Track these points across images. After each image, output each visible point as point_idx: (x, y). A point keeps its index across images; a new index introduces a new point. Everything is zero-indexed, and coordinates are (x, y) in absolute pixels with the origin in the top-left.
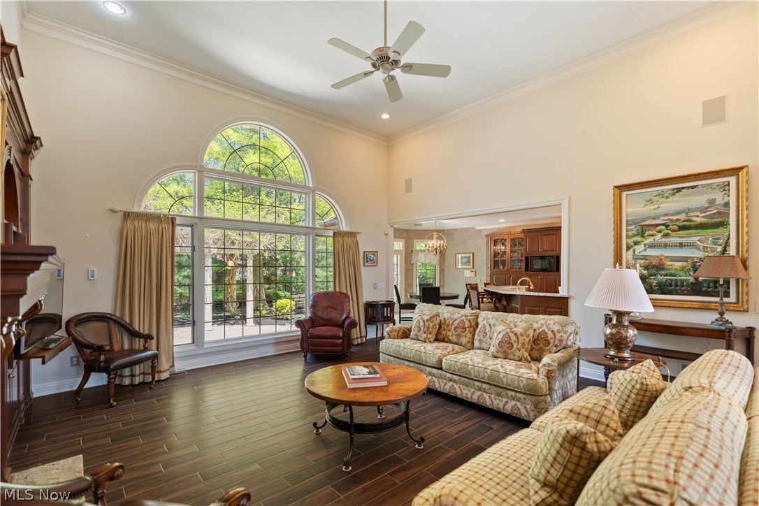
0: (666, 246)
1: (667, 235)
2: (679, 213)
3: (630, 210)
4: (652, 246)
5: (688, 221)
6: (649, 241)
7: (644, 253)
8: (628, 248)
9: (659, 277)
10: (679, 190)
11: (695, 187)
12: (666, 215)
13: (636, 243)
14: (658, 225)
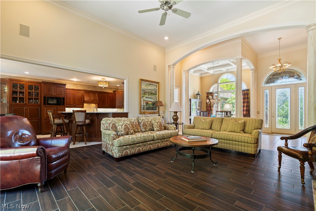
0: (148, 98)
1: (149, 95)
2: (150, 90)
3: (143, 87)
4: (146, 97)
5: (152, 92)
6: (146, 96)
7: (145, 99)
8: (142, 97)
9: (148, 106)
10: (151, 84)
11: (153, 84)
12: (149, 90)
13: (144, 96)
14: (147, 92)
